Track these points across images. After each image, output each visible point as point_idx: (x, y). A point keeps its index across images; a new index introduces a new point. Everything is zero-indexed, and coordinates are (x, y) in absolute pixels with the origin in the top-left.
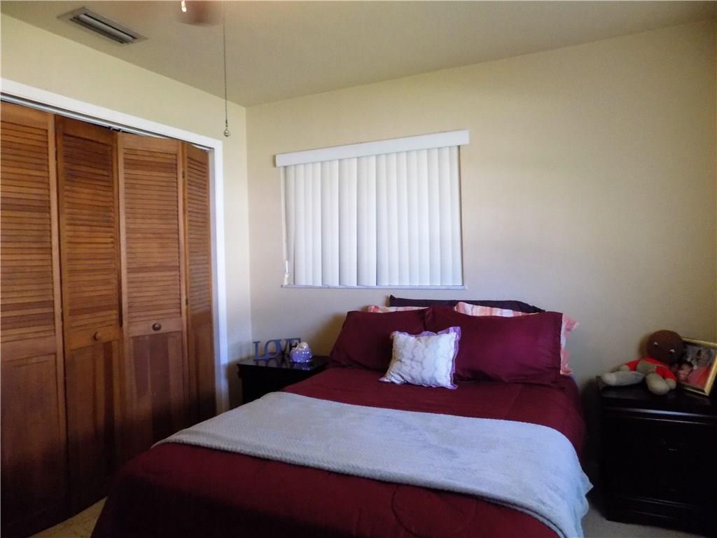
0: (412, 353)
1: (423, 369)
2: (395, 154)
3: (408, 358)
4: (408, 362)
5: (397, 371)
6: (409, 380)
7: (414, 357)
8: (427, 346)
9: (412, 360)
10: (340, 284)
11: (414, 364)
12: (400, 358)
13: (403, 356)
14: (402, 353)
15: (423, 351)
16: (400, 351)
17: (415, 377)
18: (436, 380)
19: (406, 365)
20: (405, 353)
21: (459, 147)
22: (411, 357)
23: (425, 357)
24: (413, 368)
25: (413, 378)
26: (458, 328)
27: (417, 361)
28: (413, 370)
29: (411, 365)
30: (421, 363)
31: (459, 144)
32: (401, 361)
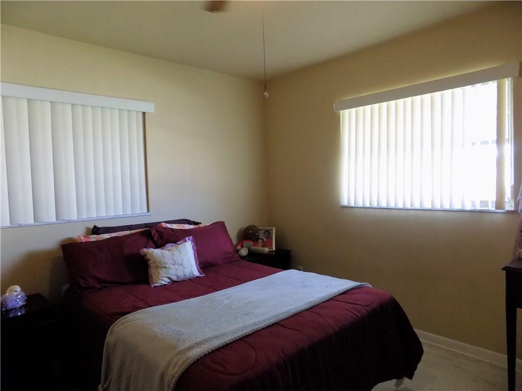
0: (173, 260)
1: (184, 268)
2: (100, 108)
3: (171, 264)
4: (172, 266)
5: (166, 275)
6: (175, 278)
7: (175, 262)
8: (181, 253)
9: (174, 264)
10: (34, 222)
11: (176, 266)
12: (164, 266)
13: (167, 264)
14: (164, 262)
15: (180, 256)
16: (163, 261)
17: (179, 276)
18: (193, 273)
19: (171, 269)
20: (167, 261)
21: (144, 113)
22: (173, 262)
23: (182, 260)
24: (177, 270)
25: (178, 277)
26: (191, 238)
27: (178, 264)
28: (178, 271)
29: (175, 268)
30: (182, 265)
31: (144, 111)
32: (165, 267)
